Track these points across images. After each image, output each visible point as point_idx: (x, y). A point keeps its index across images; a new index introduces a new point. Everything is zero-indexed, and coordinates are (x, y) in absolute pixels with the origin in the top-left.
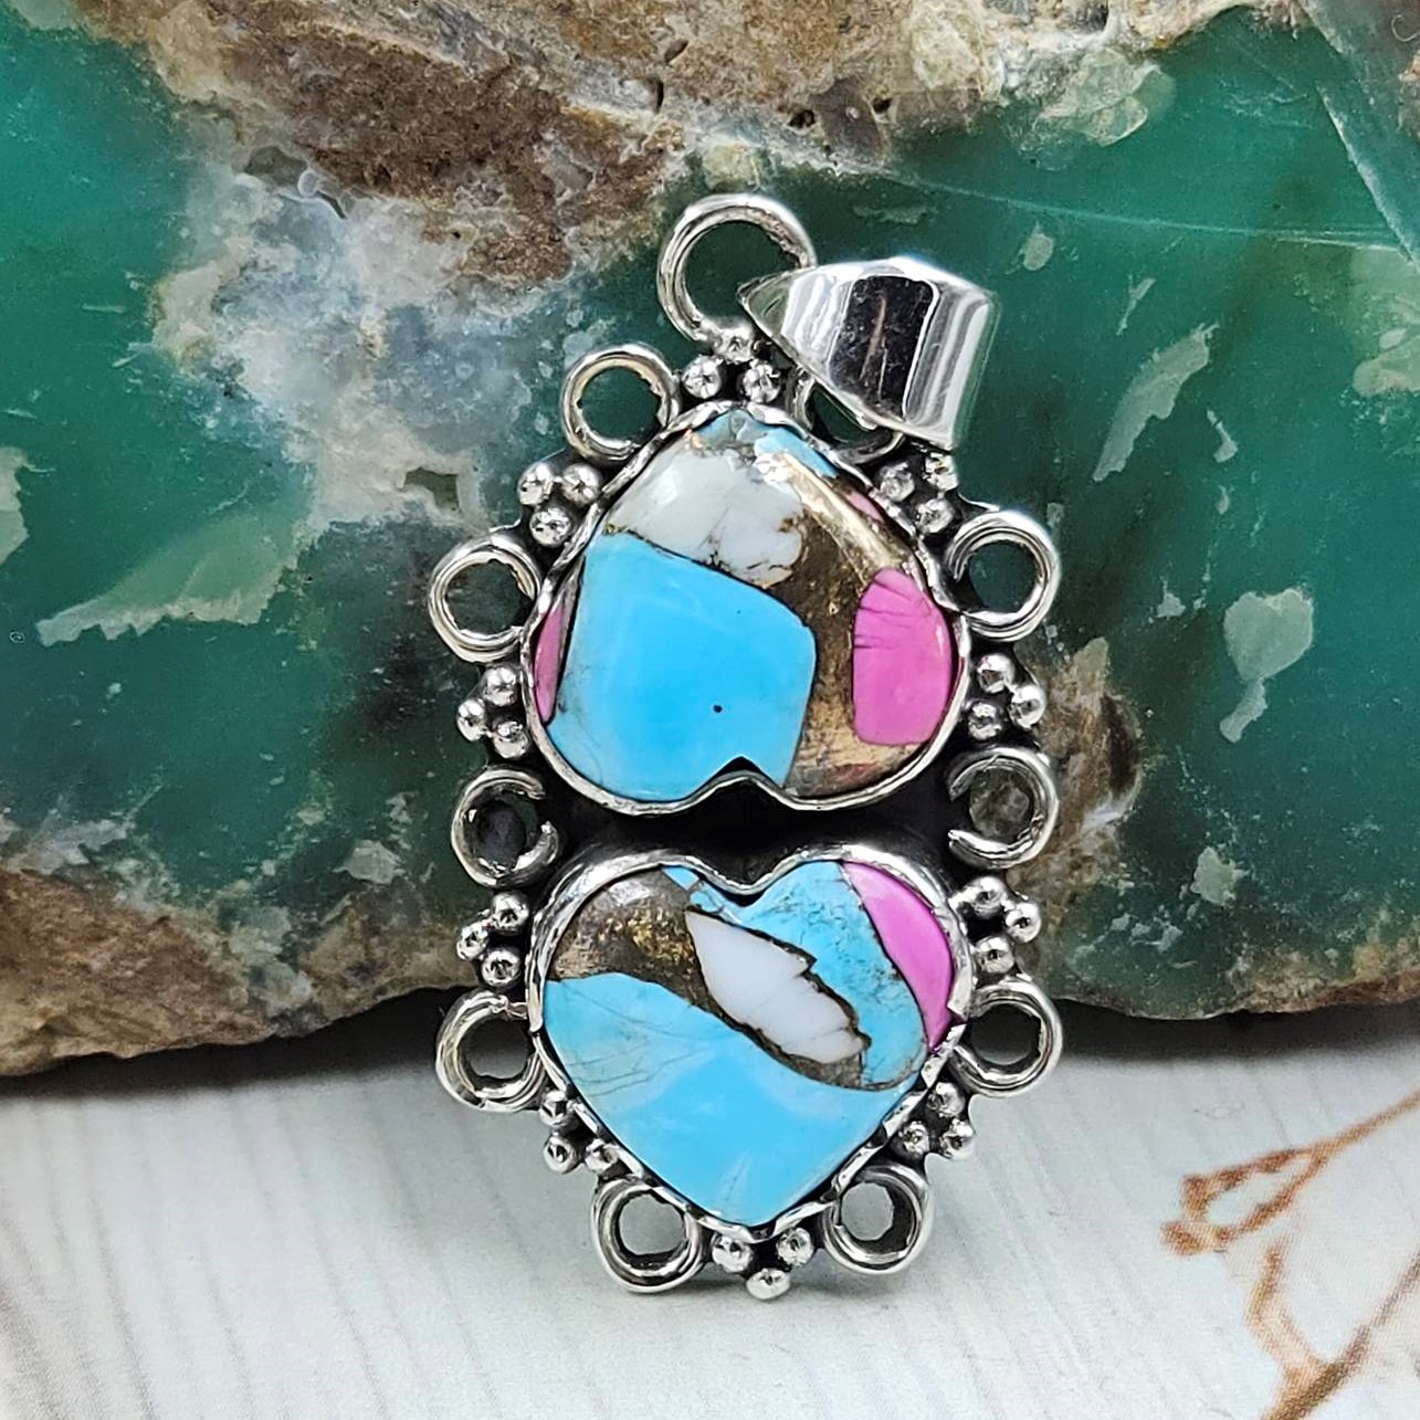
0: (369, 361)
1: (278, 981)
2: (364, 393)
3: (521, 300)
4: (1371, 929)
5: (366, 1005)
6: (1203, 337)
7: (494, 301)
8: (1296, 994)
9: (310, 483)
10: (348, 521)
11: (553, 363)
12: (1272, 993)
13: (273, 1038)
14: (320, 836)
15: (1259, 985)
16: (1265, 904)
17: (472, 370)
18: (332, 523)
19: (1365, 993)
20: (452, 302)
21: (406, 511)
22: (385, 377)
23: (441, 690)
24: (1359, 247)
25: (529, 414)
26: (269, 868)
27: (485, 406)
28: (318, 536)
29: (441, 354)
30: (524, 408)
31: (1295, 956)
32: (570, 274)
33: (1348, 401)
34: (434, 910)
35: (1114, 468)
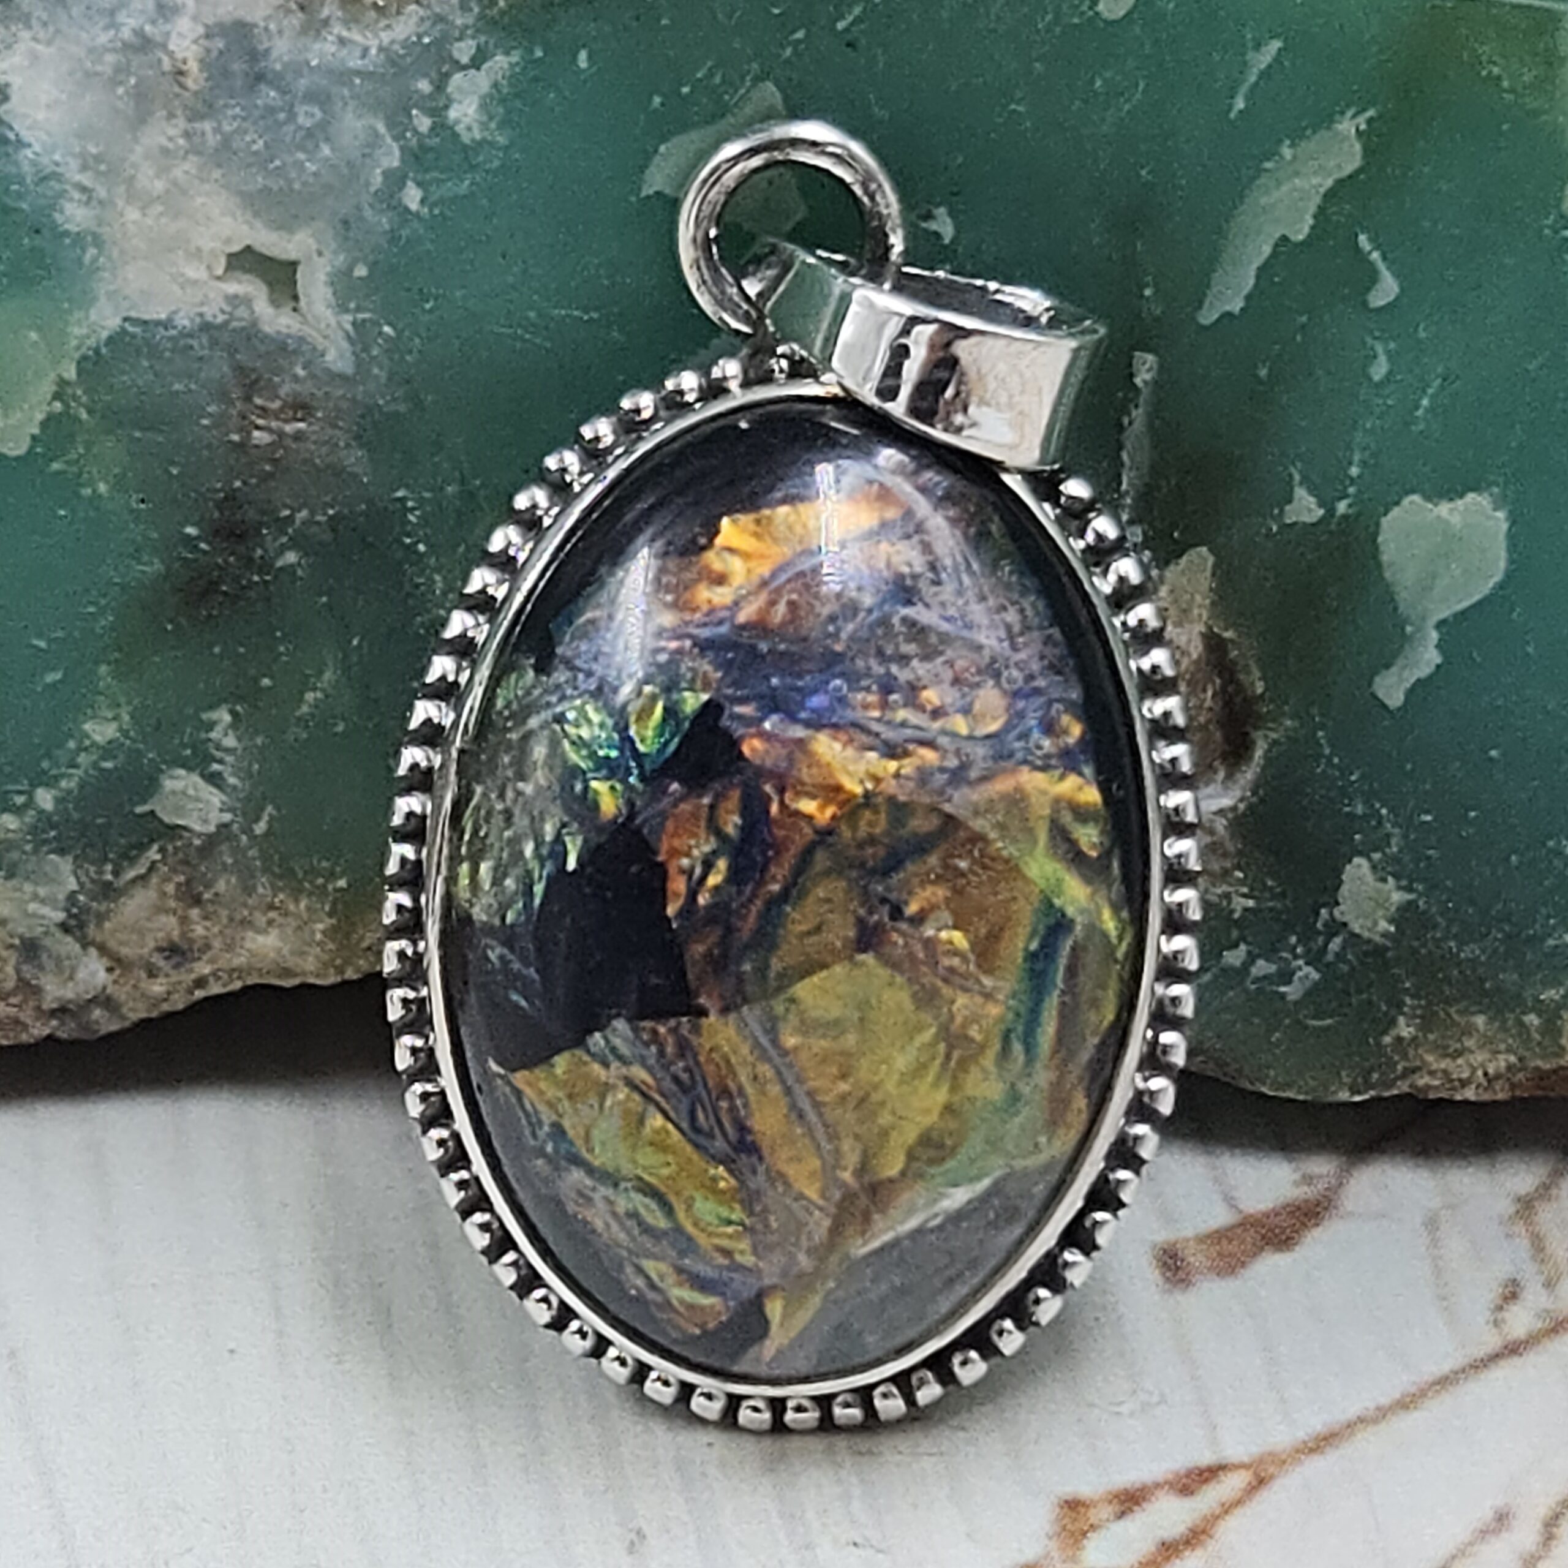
0: (177, 95)
1: (58, 961)
2: (170, 139)
3: (392, 21)
5: (179, 1003)
6: (1353, 127)
7: (357, 21)
8: (1480, 1075)
9: (95, 260)
10: (146, 317)
11: (432, 112)
12: (1446, 1072)
13: (49, 1037)
14: (115, 757)
15: (1428, 1058)
17: (319, 114)
18: (126, 319)
20: (297, 19)
21: (228, 309)
22: (202, 117)
23: (279, 563)
25: (395, 180)
26: (45, 799)
28: (105, 334)
29: (278, 89)
30: (388, 172)
33: (1557, 231)
34: (273, 874)
35: (1228, 308)
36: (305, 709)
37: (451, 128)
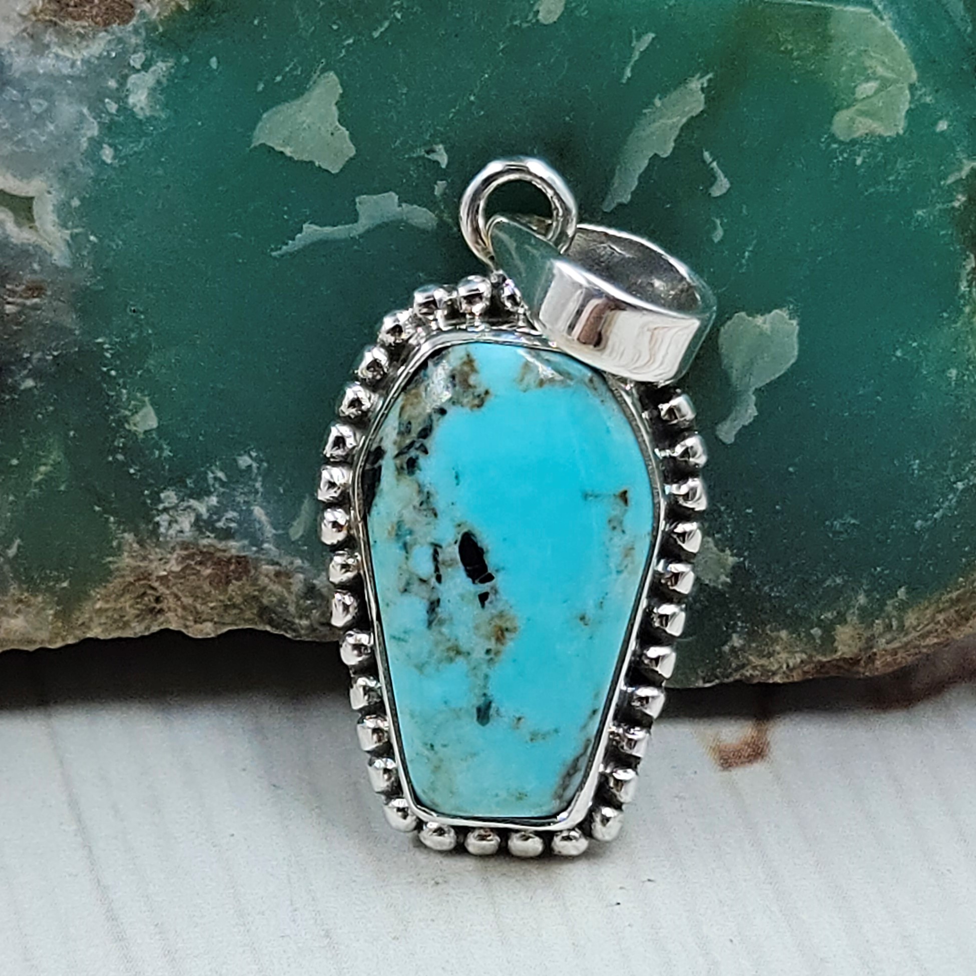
3: (90, 43)
4: (851, 611)
6: (699, 86)
7: (67, 44)
8: (785, 666)
11: (118, 100)
12: (762, 666)
15: (751, 658)
16: (757, 587)
17: (45, 104)
19: (846, 667)
20: (28, 45)
23: (22, 388)
24: (837, 8)
25: (96, 144)
27: (57, 138)
29: (19, 91)
30: (91, 139)
31: (784, 634)
32: (134, 21)
33: (829, 145)
34: (21, 581)
35: (619, 201)
36: (40, 477)
37: (131, 110)
